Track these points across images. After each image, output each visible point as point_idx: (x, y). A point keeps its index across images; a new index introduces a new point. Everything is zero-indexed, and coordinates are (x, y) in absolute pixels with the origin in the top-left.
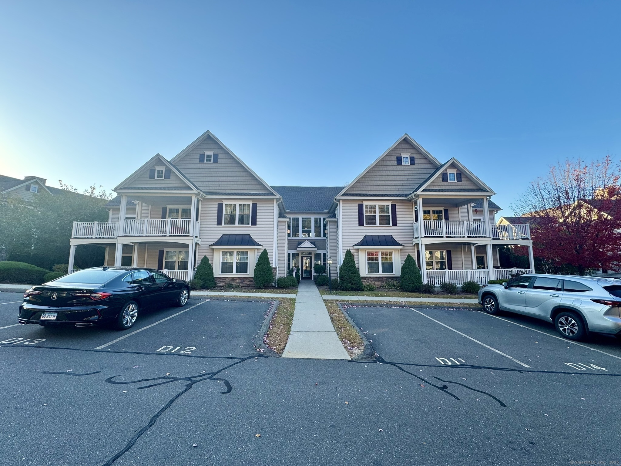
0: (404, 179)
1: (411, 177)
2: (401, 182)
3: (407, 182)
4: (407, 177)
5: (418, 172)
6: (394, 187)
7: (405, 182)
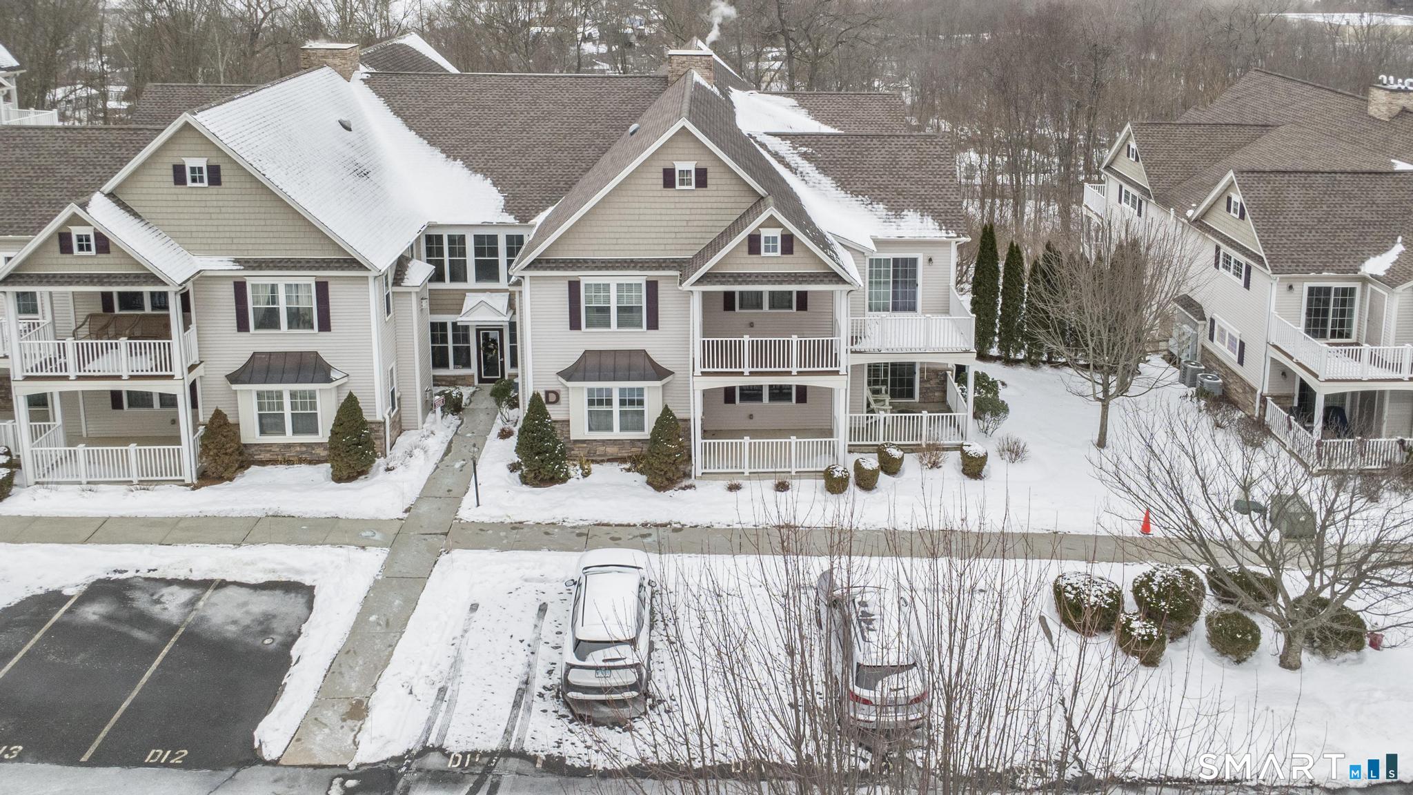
0: (678, 224)
1: (697, 217)
2: (673, 229)
3: (687, 229)
4: (687, 218)
5: (715, 205)
6: (656, 241)
7: (682, 229)
